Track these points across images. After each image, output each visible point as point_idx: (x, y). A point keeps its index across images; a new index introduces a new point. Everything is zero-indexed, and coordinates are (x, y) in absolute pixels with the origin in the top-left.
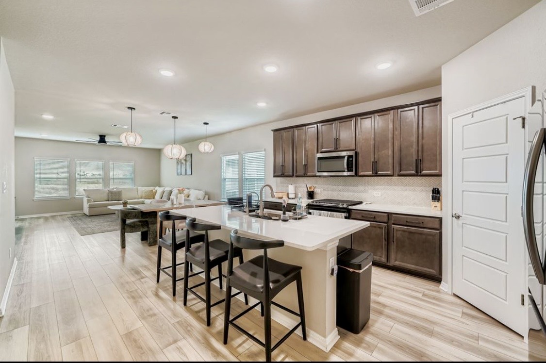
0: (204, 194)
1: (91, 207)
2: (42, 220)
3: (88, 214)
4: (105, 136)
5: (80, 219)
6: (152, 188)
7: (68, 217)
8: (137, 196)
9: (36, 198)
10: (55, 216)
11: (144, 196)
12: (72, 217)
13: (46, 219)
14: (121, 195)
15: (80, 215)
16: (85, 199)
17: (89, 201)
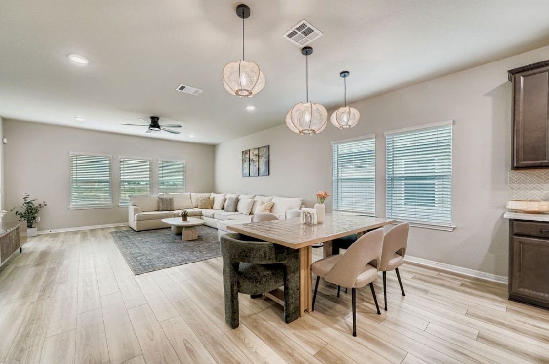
0: (300, 202)
1: (139, 219)
2: (78, 236)
3: (135, 229)
4: (158, 118)
5: (127, 237)
6: (207, 195)
7: (111, 233)
8: (191, 205)
9: (73, 205)
10: (95, 229)
11: (199, 205)
12: (116, 232)
13: (84, 234)
14: (173, 203)
15: (125, 229)
16: (131, 209)
17: (136, 211)
